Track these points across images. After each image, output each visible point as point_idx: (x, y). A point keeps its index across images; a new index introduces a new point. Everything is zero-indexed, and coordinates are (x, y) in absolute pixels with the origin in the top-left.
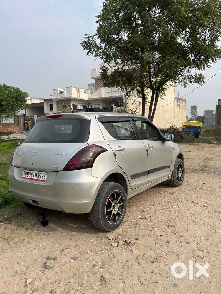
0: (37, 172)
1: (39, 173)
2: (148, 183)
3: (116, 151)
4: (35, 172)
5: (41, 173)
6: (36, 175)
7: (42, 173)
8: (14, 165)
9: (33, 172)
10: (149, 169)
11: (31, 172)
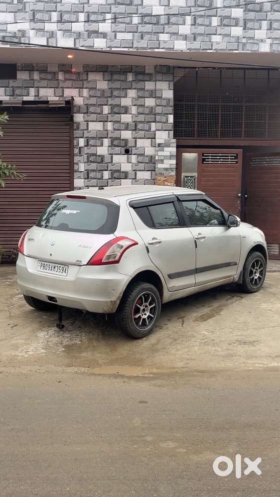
0: (56, 265)
1: (59, 266)
2: (195, 285)
3: (150, 244)
4: (53, 265)
5: (60, 266)
6: (54, 267)
7: (62, 266)
8: (26, 254)
9: (51, 264)
10: (198, 267)
11: (48, 264)
